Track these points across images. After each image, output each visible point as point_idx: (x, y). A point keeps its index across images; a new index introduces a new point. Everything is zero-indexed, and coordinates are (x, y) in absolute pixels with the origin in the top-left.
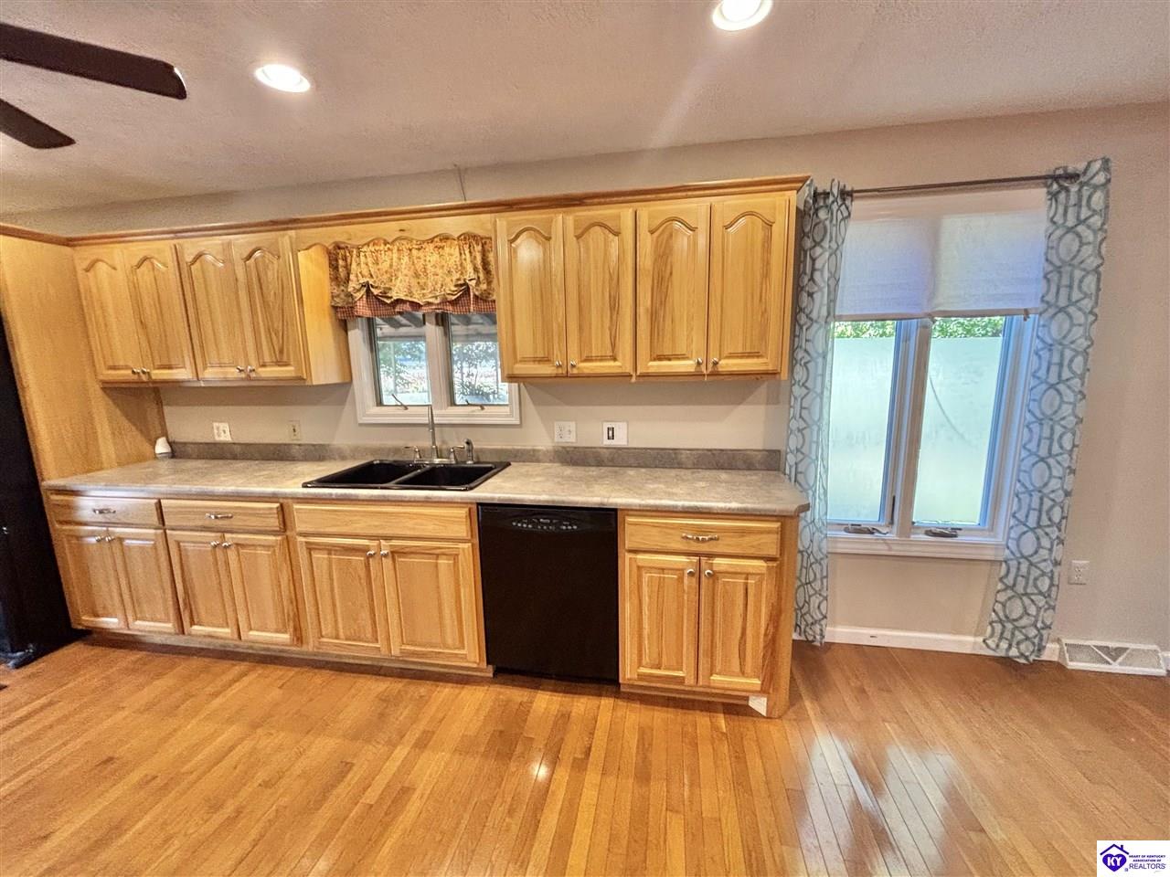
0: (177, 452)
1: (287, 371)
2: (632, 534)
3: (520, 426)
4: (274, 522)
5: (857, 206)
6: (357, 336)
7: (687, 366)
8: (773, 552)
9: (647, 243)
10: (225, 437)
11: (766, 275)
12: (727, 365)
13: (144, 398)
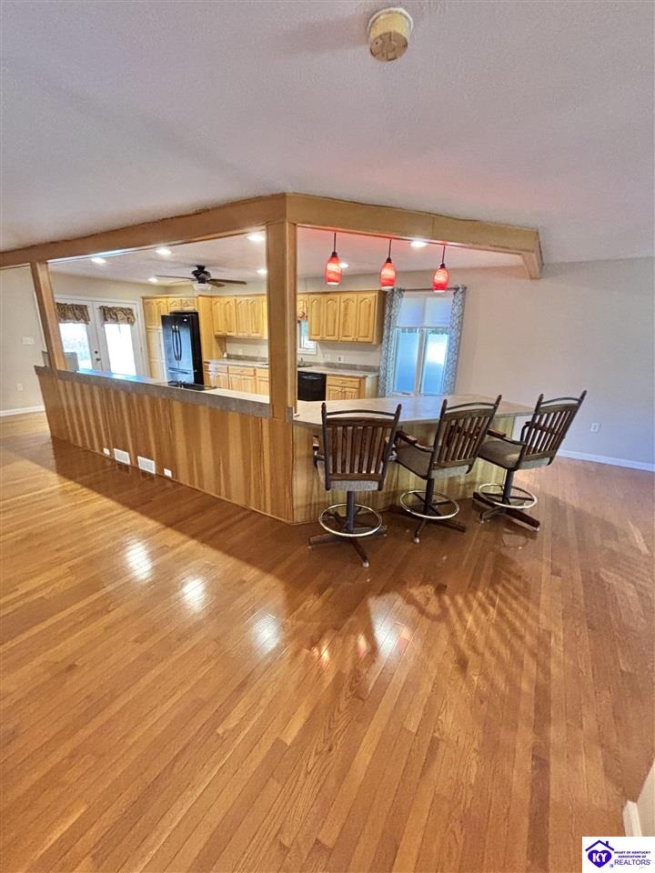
0: (229, 357)
1: (258, 335)
2: (329, 381)
4: (252, 373)
5: (405, 294)
7: (350, 339)
8: (357, 386)
9: (343, 305)
11: (370, 316)
12: (361, 339)
13: (223, 340)
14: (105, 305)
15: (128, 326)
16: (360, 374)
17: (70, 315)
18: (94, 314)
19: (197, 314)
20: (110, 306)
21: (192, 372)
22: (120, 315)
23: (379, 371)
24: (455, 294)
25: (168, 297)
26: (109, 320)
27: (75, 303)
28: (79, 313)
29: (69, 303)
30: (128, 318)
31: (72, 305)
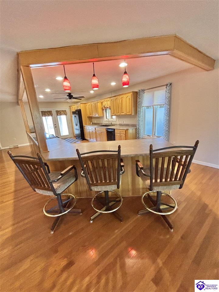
0: (93, 124)
3: (116, 121)
6: (104, 111)
8: (125, 133)
9: (121, 100)
10: (96, 122)
11: (130, 103)
12: (128, 113)
13: (90, 118)
14: (57, 110)
15: (65, 116)
16: (125, 128)
17: (47, 114)
18: (54, 113)
19: (80, 110)
20: (59, 110)
21: (80, 130)
22: (62, 113)
23: (136, 126)
24: (166, 87)
25: (74, 105)
26: (59, 114)
27: (48, 110)
28: (49, 113)
29: (46, 110)
30: (65, 113)
31: (47, 111)
